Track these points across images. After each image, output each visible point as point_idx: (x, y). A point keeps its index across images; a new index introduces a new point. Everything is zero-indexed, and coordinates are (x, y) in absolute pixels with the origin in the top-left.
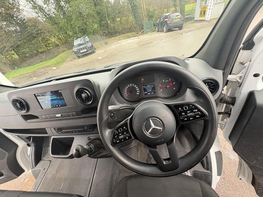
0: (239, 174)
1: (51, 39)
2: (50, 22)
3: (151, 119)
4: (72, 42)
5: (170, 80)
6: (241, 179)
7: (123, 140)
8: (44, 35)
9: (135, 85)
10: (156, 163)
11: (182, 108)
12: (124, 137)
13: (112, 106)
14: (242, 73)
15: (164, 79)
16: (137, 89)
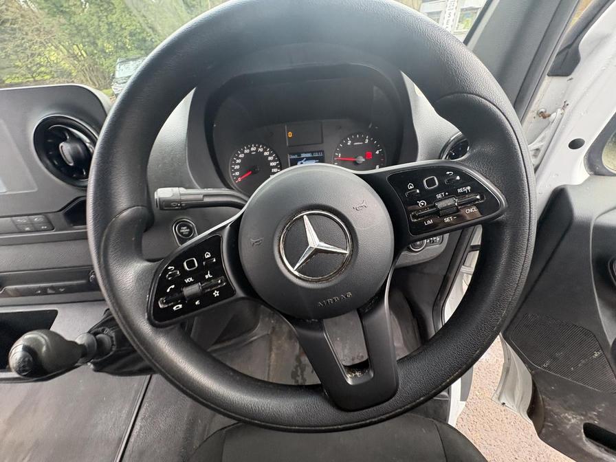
0: (501, 393)
1: (46, 53)
2: (44, 5)
3: (307, 215)
4: (111, 69)
5: (367, 141)
6: (504, 404)
7: (197, 303)
8: (23, 39)
9: (265, 150)
10: (320, 382)
11: (418, 185)
12: (204, 289)
13: (176, 190)
14: (541, 141)
15: (350, 136)
16: (272, 164)
